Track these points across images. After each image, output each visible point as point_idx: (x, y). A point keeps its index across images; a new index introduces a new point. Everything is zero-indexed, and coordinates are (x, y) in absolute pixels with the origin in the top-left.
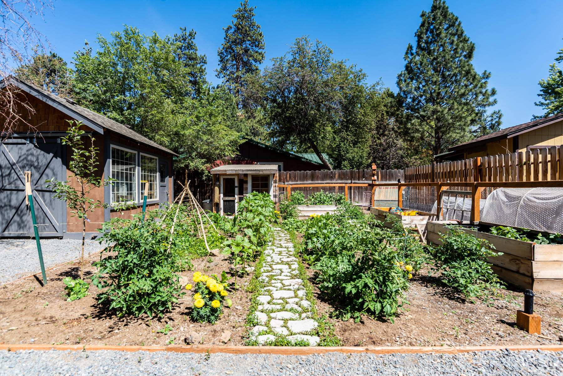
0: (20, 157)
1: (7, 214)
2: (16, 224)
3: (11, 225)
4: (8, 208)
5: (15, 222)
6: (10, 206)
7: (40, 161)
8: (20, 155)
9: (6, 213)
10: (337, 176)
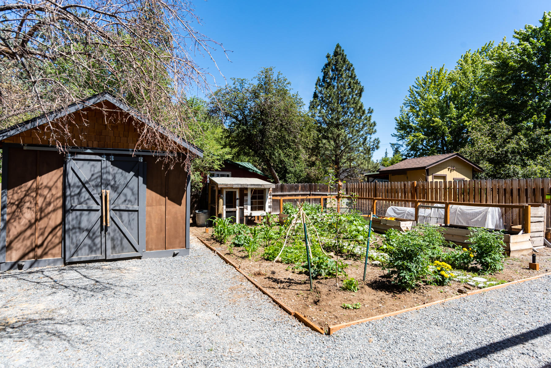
0: (93, 175)
1: (76, 237)
2: (87, 247)
3: (81, 249)
4: (77, 230)
5: (85, 245)
6: (79, 228)
7: (117, 179)
8: (92, 173)
9: (74, 237)
10: (300, 188)
